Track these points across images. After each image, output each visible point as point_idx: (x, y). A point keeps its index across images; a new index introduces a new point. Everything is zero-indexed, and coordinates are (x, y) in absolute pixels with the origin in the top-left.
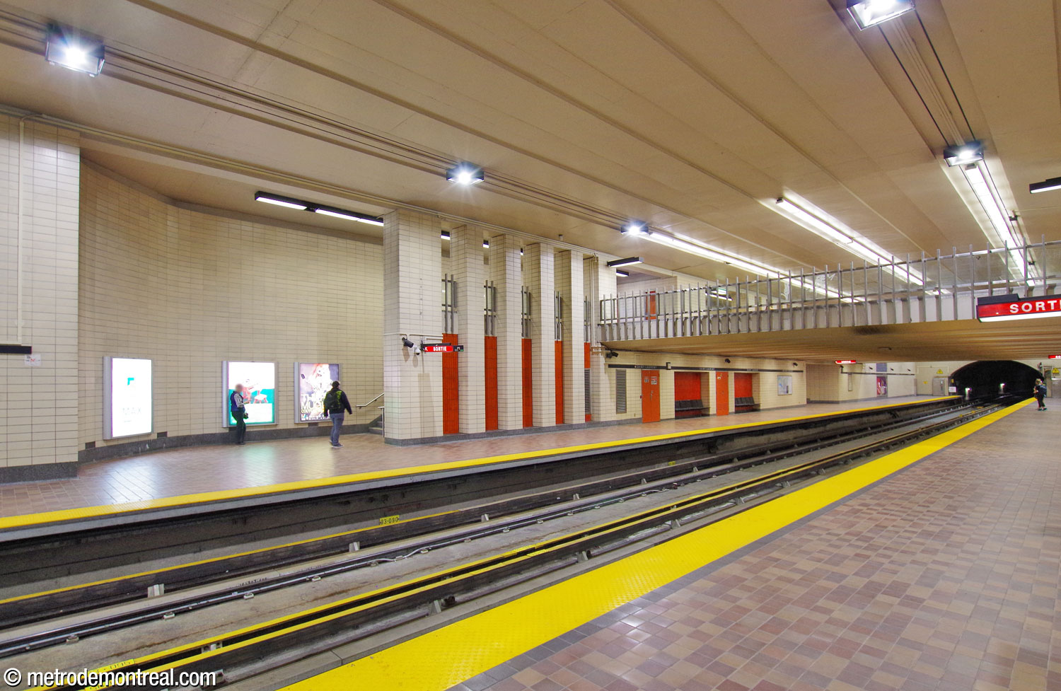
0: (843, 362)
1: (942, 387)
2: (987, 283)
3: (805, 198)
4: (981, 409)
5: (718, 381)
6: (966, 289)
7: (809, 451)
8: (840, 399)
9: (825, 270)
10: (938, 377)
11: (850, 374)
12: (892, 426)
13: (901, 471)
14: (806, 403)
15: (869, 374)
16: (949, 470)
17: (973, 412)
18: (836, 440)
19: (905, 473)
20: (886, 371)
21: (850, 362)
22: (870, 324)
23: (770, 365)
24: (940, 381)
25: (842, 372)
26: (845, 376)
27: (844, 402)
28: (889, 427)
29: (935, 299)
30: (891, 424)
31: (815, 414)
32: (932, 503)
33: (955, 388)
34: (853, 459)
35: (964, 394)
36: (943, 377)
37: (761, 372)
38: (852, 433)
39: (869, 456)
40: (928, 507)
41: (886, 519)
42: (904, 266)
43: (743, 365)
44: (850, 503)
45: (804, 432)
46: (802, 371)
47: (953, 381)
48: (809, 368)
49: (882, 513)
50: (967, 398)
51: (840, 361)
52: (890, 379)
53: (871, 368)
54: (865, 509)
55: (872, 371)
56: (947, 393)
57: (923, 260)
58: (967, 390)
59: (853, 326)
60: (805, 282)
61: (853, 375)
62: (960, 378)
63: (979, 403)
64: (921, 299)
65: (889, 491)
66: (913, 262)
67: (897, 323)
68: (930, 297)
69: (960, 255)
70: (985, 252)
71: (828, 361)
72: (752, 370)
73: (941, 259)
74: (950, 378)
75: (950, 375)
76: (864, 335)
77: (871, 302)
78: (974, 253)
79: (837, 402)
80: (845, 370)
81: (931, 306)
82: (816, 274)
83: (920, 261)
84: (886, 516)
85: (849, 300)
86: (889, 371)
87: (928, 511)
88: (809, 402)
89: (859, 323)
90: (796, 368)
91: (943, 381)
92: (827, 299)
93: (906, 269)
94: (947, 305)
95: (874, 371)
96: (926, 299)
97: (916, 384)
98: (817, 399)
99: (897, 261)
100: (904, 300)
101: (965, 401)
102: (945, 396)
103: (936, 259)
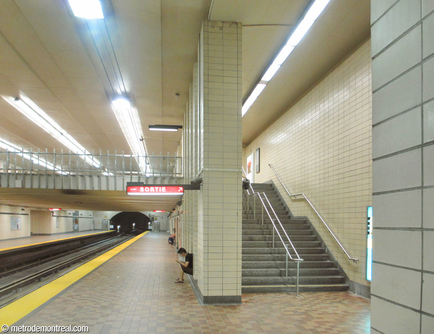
0: (54, 210)
1: (107, 226)
2: (129, 172)
3: (34, 102)
4: (125, 237)
6: (121, 174)
7: (32, 266)
8: (52, 233)
9: (45, 151)
10: (105, 220)
11: (58, 217)
12: (81, 248)
13: (88, 275)
14: (30, 235)
15: (69, 217)
16: (112, 271)
17: (121, 239)
18: (49, 259)
19: (90, 275)
20: (78, 216)
21: (58, 209)
22: (72, 188)
24: (106, 221)
25: (53, 216)
26: (55, 218)
27: (54, 234)
28: (79, 249)
29: (105, 178)
30: (81, 247)
31: (37, 242)
32: (105, 290)
33: (113, 226)
34: (60, 270)
35: (117, 230)
36: (107, 220)
38: (59, 253)
39: (70, 267)
40: (103, 293)
41: (82, 302)
42: (91, 157)
44: (62, 296)
45: (30, 254)
47: (112, 222)
48: (32, 212)
49: (80, 300)
50: (118, 231)
51: (52, 209)
52: (80, 220)
53: (70, 214)
54: (70, 299)
55: (70, 215)
56: (109, 229)
57: (101, 155)
58: (119, 227)
59: (62, 189)
60: (32, 157)
61: (59, 217)
62: (115, 220)
63: (124, 234)
64: (99, 177)
65: (82, 286)
66: (95, 155)
67: (86, 189)
68: (104, 176)
69: (118, 155)
70: (129, 156)
71: (44, 208)
73: (109, 156)
74: (111, 220)
75: (110, 219)
76: (68, 194)
77: (73, 175)
78: (125, 156)
79: (50, 235)
80: (55, 214)
81: (104, 181)
82: (40, 153)
83: (99, 155)
84: (82, 301)
85: (60, 172)
86: (80, 216)
87: (103, 295)
88: (33, 235)
89: (65, 188)
91: (107, 222)
92: (47, 170)
93: (92, 158)
94: (112, 181)
95: (71, 215)
96: (102, 177)
97: (94, 223)
98: (37, 232)
99: (87, 153)
100: (90, 176)
101: (117, 233)
102: (108, 230)
103: (107, 155)
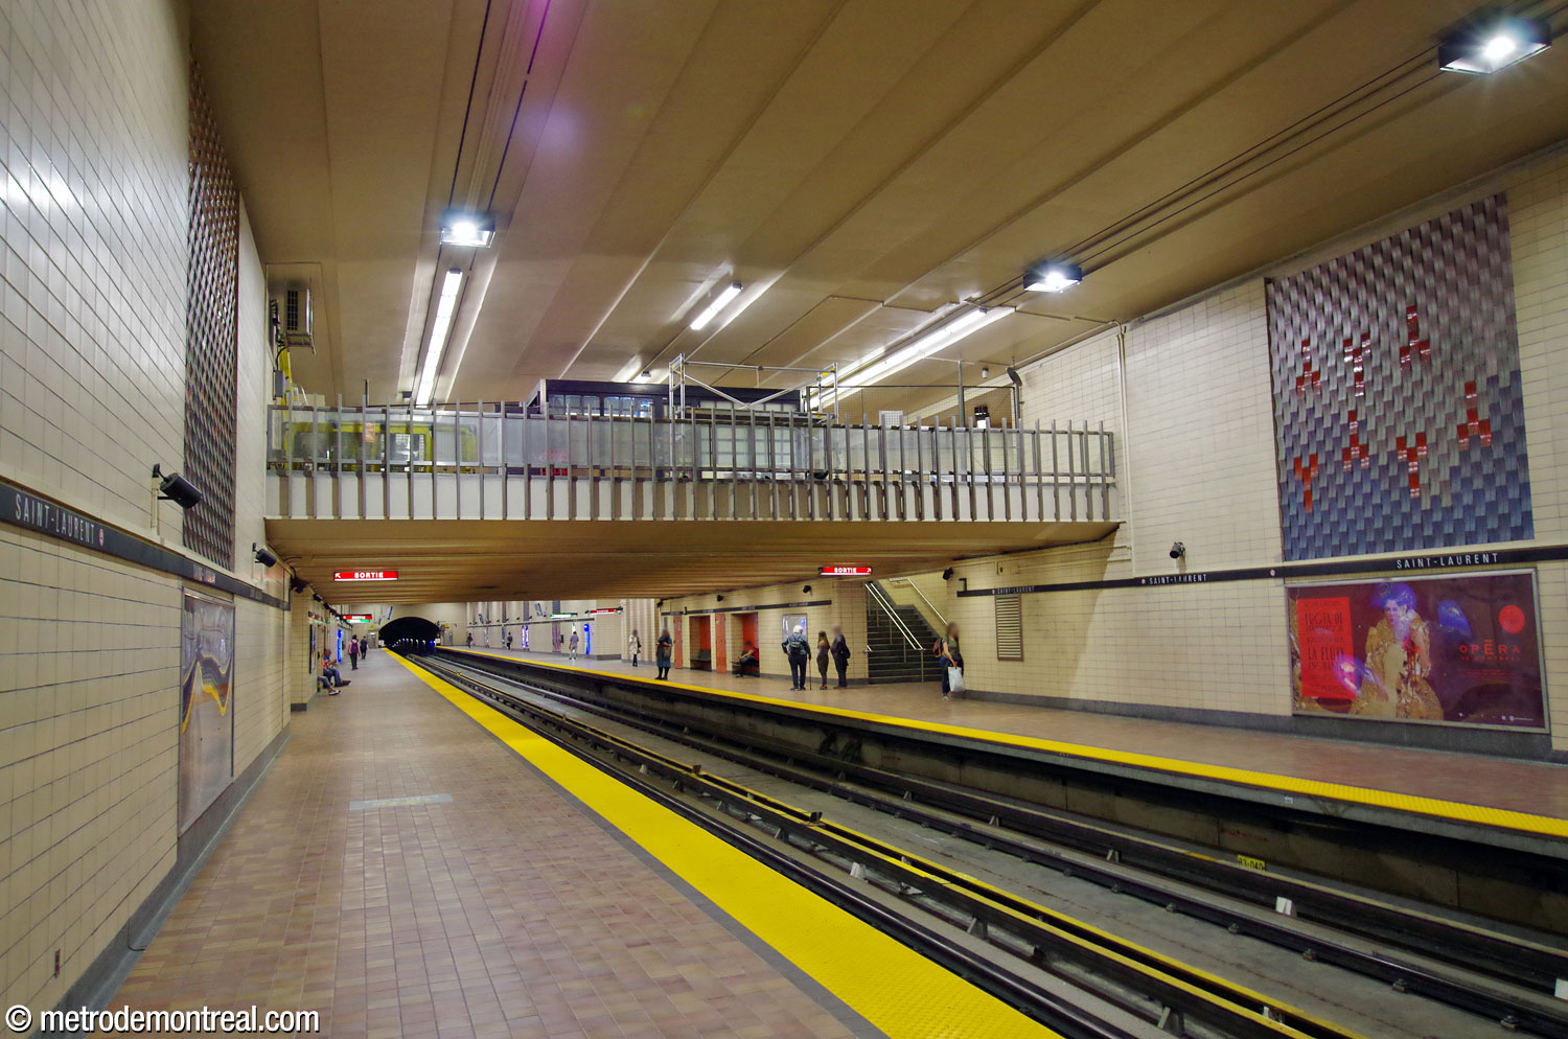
5: (717, 626)
23: (771, 596)
37: (759, 611)
43: (739, 601)
46: (828, 603)
72: (747, 608)
90: (814, 597)
